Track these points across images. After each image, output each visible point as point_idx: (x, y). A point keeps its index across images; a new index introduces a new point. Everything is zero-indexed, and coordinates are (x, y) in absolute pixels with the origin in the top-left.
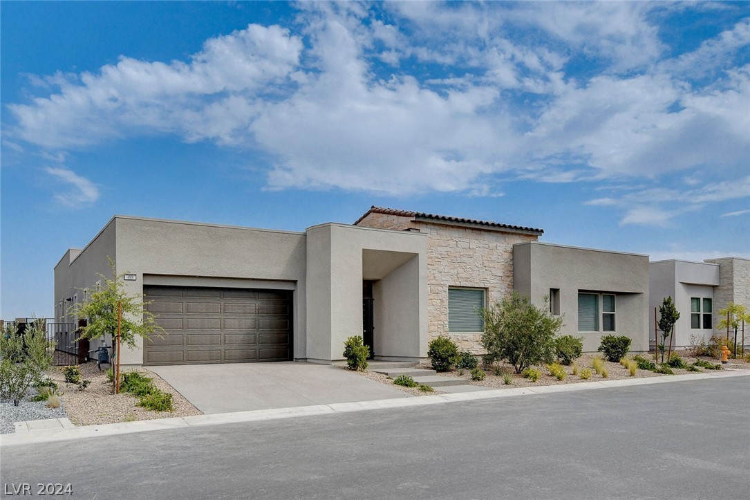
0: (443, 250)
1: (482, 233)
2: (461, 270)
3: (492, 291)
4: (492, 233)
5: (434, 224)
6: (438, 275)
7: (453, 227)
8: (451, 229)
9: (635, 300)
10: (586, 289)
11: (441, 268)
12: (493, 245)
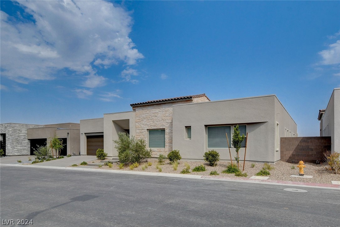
0: (144, 116)
1: (162, 105)
2: (151, 122)
3: (166, 130)
4: (166, 104)
5: (141, 106)
6: (142, 126)
7: (148, 105)
8: (147, 106)
9: (262, 127)
10: (222, 124)
11: (143, 123)
12: (167, 109)
